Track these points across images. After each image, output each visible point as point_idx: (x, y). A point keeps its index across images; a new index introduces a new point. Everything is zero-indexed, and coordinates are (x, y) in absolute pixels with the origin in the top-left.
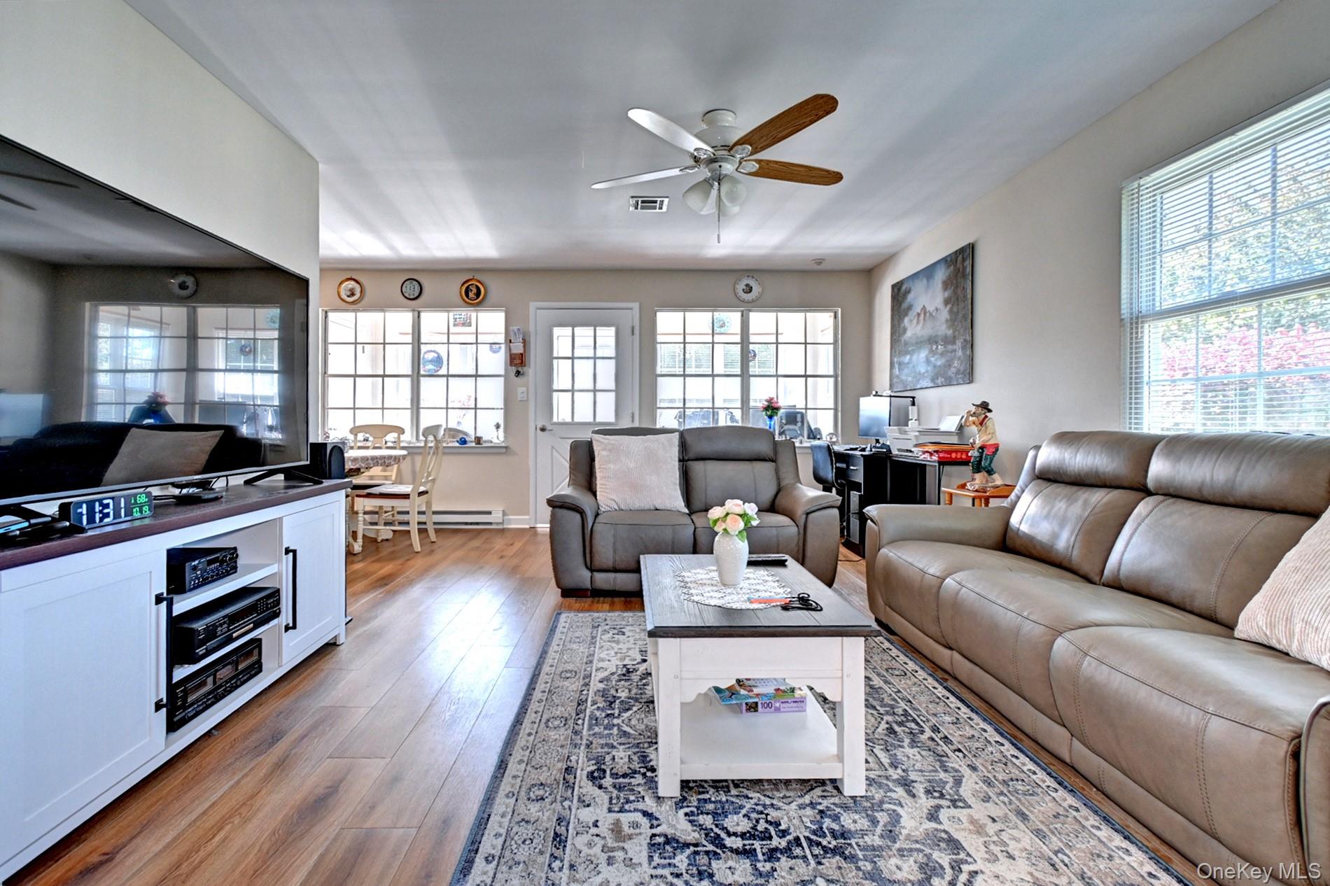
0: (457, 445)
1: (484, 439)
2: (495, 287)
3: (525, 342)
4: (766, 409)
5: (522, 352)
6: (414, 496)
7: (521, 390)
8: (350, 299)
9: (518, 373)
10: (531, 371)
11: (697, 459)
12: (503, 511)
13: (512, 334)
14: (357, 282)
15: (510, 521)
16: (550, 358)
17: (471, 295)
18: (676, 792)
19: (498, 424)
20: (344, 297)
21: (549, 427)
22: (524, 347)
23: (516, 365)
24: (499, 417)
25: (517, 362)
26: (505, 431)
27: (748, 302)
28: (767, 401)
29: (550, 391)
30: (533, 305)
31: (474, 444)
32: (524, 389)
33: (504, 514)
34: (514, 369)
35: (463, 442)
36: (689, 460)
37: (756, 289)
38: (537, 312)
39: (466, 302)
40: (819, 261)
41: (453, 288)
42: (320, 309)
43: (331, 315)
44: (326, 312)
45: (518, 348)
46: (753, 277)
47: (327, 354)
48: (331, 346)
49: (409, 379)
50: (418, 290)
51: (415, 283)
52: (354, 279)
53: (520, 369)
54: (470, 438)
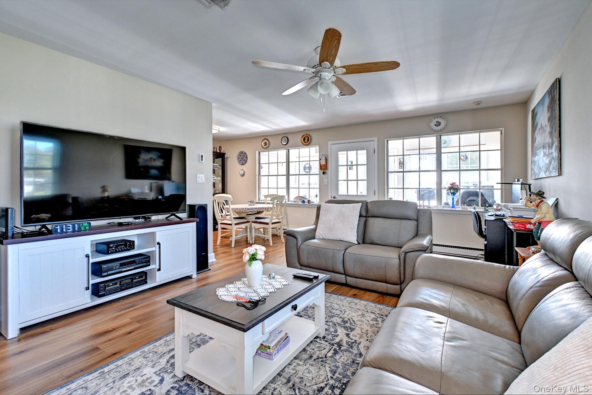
0: (301, 203)
1: (311, 201)
2: (315, 137)
3: (326, 160)
4: (450, 189)
5: (325, 164)
6: (270, 224)
7: (325, 180)
8: (265, 147)
9: (324, 173)
10: (329, 172)
11: (373, 217)
13: (321, 156)
14: (267, 140)
16: (337, 166)
17: (306, 141)
18: (181, 376)
19: (317, 195)
20: (263, 146)
21: (337, 197)
23: (323, 169)
24: (317, 192)
25: (324, 168)
26: (319, 198)
27: (438, 131)
28: (451, 184)
29: (337, 180)
30: (330, 143)
31: (307, 203)
32: (327, 180)
34: (322, 171)
35: (304, 202)
36: (369, 217)
37: (443, 123)
38: (331, 146)
39: (303, 144)
40: (478, 103)
41: (299, 139)
42: (257, 152)
43: (261, 153)
44: (259, 152)
45: (324, 162)
46: (441, 117)
47: (260, 167)
48: (262, 165)
49: (286, 176)
50: (287, 141)
51: (286, 138)
52: (266, 139)
53: (325, 171)
54: (306, 201)
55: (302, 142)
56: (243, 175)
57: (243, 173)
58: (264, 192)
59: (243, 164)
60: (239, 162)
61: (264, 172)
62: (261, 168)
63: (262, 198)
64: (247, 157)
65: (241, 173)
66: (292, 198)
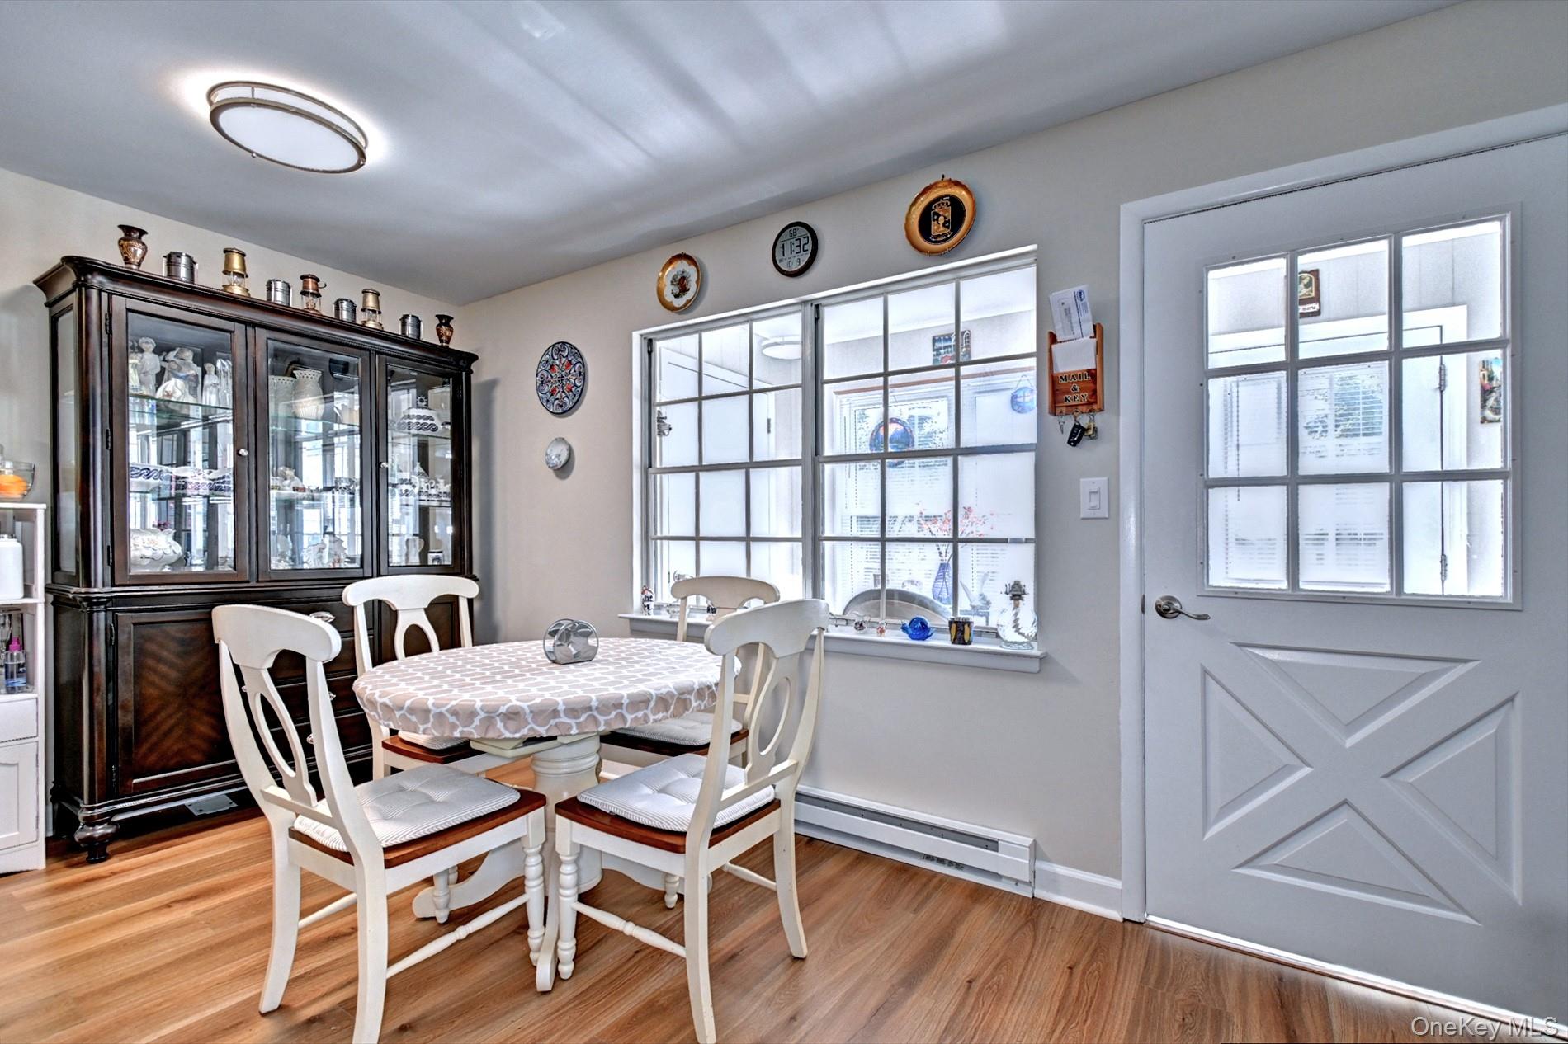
0: (904, 638)
1: (978, 627)
3: (1101, 337)
5: (1091, 366)
6: (697, 841)
7: (1088, 484)
8: (679, 302)
9: (1079, 435)
12: (1034, 847)
13: (1057, 313)
14: (690, 259)
15: (1054, 882)
16: (1195, 374)
17: (937, 228)
19: (1017, 584)
20: (669, 298)
21: (1187, 601)
22: (1099, 349)
23: (1073, 409)
24: (1019, 564)
25: (1076, 399)
26: (1039, 609)
29: (1196, 483)
30: (1130, 212)
31: (943, 641)
32: (1100, 482)
33: (1035, 852)
34: (1064, 423)
35: (920, 630)
38: (1145, 231)
41: (889, 221)
42: (636, 335)
43: (659, 345)
44: (650, 341)
45: (1075, 358)
47: (655, 426)
48: (665, 411)
49: (798, 470)
50: (809, 247)
51: (802, 231)
52: (683, 256)
53: (1084, 421)
54: (939, 620)
55: (909, 237)
56: (564, 470)
57: (564, 458)
58: (677, 560)
59: (565, 412)
60: (546, 403)
61: (675, 448)
62: (661, 433)
63: (664, 594)
64: (583, 376)
65: (555, 461)
66: (836, 598)
